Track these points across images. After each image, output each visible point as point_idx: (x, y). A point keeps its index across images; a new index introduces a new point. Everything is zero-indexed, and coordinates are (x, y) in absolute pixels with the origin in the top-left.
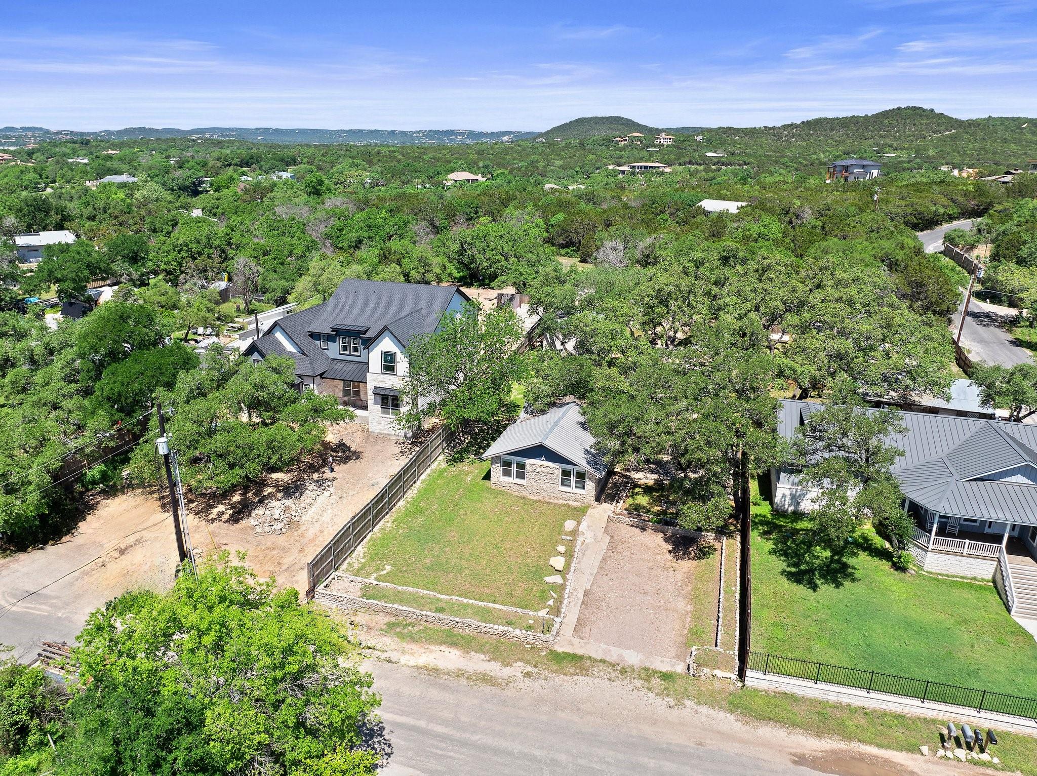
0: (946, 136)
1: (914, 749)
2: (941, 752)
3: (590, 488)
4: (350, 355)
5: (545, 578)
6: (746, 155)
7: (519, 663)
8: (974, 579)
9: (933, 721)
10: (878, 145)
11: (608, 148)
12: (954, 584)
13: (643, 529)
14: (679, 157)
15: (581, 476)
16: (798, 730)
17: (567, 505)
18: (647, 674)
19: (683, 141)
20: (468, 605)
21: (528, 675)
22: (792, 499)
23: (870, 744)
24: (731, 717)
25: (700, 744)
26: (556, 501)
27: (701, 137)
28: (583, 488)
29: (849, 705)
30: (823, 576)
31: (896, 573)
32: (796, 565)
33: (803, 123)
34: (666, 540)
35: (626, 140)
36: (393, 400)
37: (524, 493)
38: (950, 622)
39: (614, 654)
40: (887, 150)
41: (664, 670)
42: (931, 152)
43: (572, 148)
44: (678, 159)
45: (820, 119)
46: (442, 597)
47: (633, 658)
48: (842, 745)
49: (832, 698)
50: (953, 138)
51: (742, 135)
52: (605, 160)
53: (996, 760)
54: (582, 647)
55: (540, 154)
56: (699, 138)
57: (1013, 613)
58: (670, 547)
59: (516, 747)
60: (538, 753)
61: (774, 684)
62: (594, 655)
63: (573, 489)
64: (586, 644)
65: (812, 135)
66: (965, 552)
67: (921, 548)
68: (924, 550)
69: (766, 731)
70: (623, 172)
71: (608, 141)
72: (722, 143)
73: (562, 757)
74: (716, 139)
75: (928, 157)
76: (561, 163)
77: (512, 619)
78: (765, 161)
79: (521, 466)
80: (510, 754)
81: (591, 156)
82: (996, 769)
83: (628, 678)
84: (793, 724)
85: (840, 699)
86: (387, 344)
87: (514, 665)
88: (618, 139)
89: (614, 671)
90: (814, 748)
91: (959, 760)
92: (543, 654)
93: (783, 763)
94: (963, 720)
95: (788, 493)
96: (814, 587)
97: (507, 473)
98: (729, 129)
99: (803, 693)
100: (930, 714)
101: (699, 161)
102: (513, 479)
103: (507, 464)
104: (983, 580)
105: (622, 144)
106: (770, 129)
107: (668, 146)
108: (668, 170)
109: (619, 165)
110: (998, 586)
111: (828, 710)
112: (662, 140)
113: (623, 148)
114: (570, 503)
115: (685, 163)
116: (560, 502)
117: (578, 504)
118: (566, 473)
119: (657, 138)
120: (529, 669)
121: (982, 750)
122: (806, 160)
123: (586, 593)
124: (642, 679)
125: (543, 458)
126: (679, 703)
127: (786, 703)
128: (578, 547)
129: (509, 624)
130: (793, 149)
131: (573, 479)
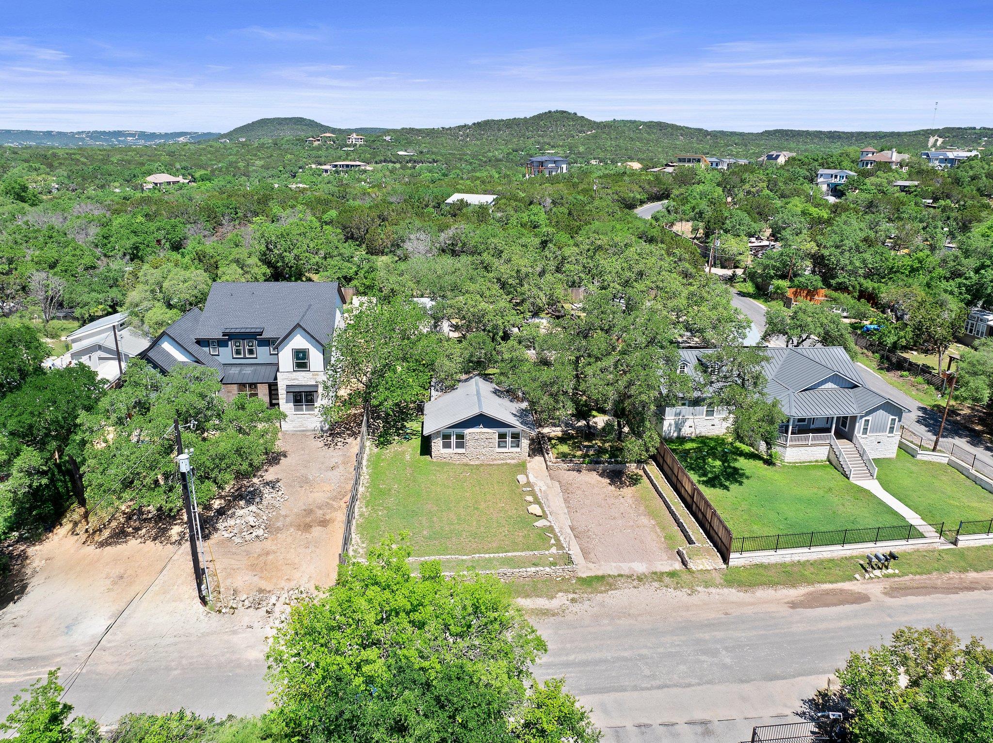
0: (589, 135)
1: (852, 578)
2: (867, 576)
3: (525, 445)
4: (245, 358)
5: (534, 524)
6: (433, 153)
7: (560, 594)
8: (817, 461)
9: (851, 558)
10: (539, 143)
11: (304, 148)
12: (807, 468)
13: (579, 471)
14: (374, 155)
15: (516, 436)
16: (779, 587)
17: (506, 464)
18: (658, 576)
19: (374, 141)
20: (490, 559)
21: (573, 600)
22: (676, 427)
23: (826, 582)
24: (733, 590)
25: (726, 614)
26: (495, 462)
27: (390, 137)
28: (518, 446)
29: (799, 562)
30: (727, 479)
31: (768, 467)
32: (705, 475)
33: (474, 124)
34: (602, 475)
35: (319, 140)
36: (306, 396)
37: (465, 460)
38: (821, 493)
39: (625, 568)
40: (546, 147)
41: (667, 571)
42: (582, 149)
43: (267, 148)
44: (374, 158)
45: (488, 121)
46: (465, 557)
47: (640, 568)
48: (811, 589)
49: (788, 559)
50: (595, 137)
51: (424, 135)
52: (304, 160)
53: (897, 571)
54: (598, 569)
55: (235, 155)
56: (388, 138)
57: (851, 479)
58: (608, 481)
59: (609, 656)
60: (626, 654)
61: (749, 559)
62: (611, 573)
63: (509, 449)
64: (600, 566)
65: (483, 134)
66: (810, 442)
67: (781, 446)
68: (784, 447)
69: (761, 593)
70: (326, 171)
71: (301, 141)
72: (409, 143)
73: (644, 652)
74: (403, 139)
75: (579, 153)
76: (262, 163)
77: (534, 561)
78: (451, 159)
79: (460, 437)
80: (606, 661)
81: (289, 156)
82: (899, 576)
83: (647, 583)
84: (772, 584)
85: (793, 559)
86: (299, 342)
87: (557, 596)
88: (311, 139)
89: (633, 580)
90: (796, 595)
91: (879, 578)
92: (574, 581)
93: (785, 611)
94: (867, 552)
95: (673, 422)
96: (727, 488)
97: (447, 445)
98: (412, 130)
99: (769, 561)
100: (848, 553)
101: (394, 160)
102: (453, 450)
103: (446, 437)
104: (822, 461)
105: (316, 143)
106: (447, 129)
107: (360, 145)
108: (369, 168)
109: (320, 164)
110: (834, 463)
111: (788, 569)
112: (354, 140)
113: (319, 148)
114: (509, 461)
115: (381, 162)
116: (500, 462)
117: (515, 461)
118: (502, 436)
119: (349, 138)
120: (571, 596)
121: (887, 568)
122: (485, 157)
123: (572, 529)
124: (656, 581)
125: (481, 426)
126: (693, 592)
127: (761, 571)
128: (539, 495)
129: (535, 565)
130: (470, 148)
131: (509, 439)
